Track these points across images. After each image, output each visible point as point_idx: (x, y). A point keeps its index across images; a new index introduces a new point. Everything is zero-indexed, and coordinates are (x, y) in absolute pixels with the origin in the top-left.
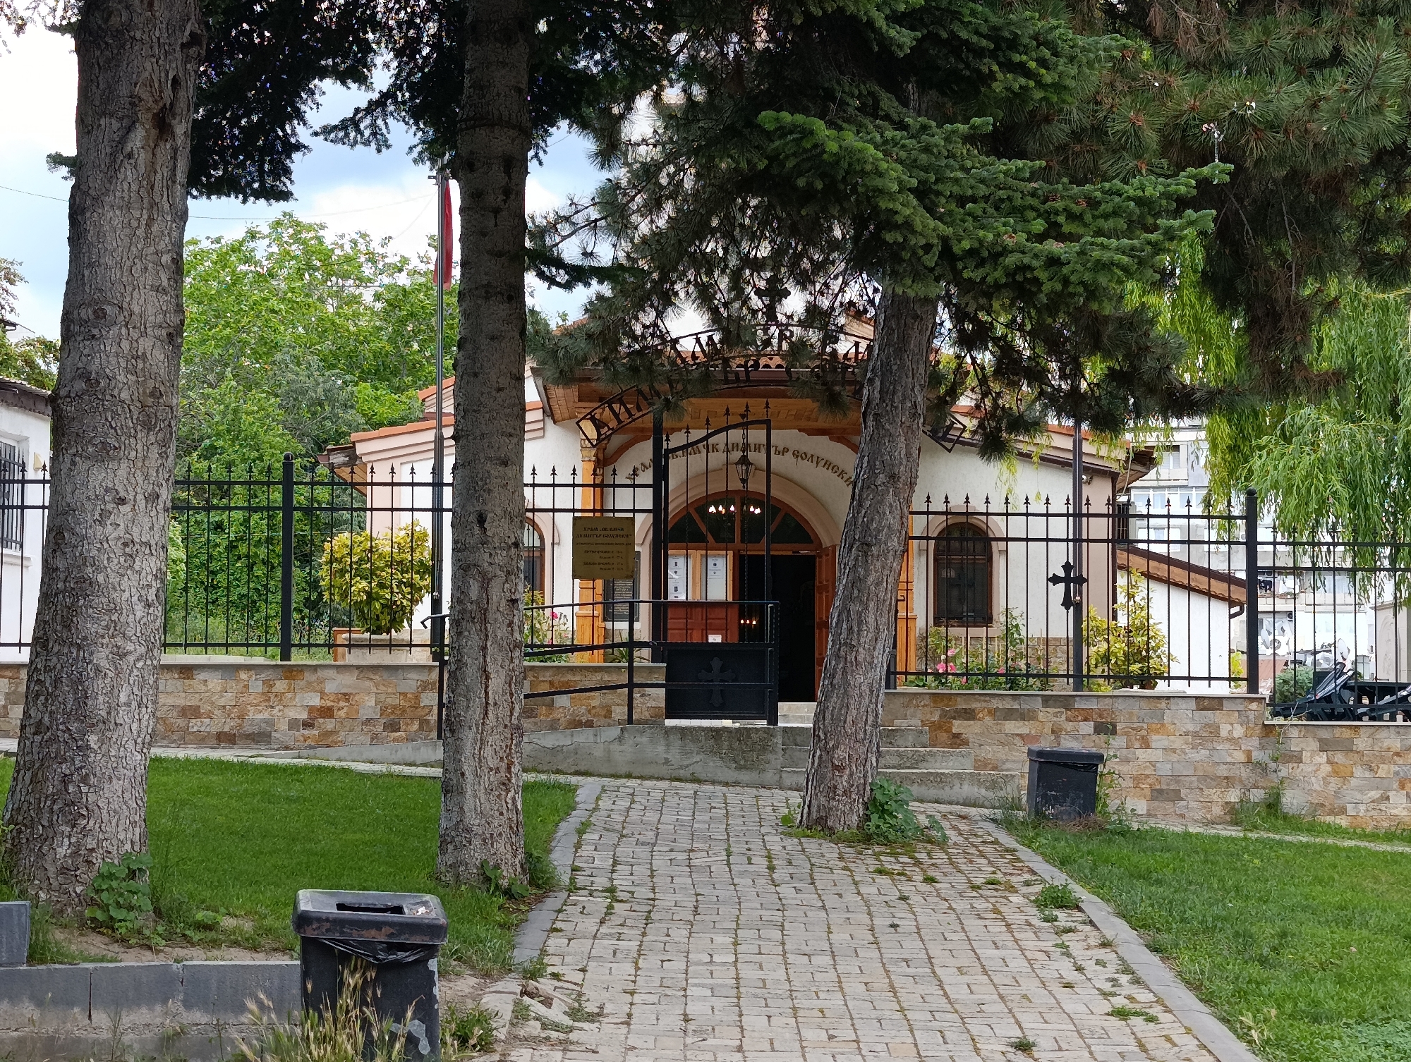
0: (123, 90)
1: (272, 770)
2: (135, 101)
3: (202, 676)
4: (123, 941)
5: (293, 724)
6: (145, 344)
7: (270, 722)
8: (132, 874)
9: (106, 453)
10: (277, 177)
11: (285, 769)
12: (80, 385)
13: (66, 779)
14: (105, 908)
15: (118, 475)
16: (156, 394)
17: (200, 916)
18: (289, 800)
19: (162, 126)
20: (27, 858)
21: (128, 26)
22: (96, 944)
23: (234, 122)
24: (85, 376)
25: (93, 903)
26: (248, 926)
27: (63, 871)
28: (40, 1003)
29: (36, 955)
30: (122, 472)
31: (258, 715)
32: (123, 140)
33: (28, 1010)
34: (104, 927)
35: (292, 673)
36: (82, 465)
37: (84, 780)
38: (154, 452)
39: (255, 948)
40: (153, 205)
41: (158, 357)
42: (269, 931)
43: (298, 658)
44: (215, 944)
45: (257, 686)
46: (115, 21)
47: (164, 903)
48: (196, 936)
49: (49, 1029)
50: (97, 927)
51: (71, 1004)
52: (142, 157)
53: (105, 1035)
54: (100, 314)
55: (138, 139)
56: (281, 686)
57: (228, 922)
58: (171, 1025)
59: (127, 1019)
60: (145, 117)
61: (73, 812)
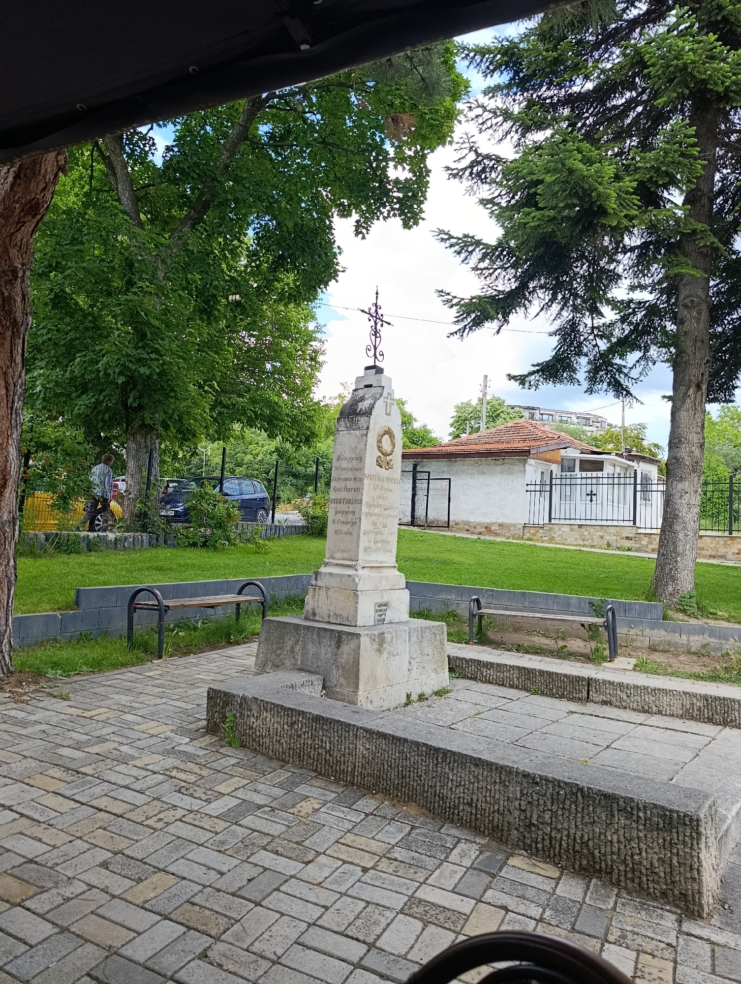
0: (687, 378)
1: (728, 567)
2: (690, 381)
3: (705, 538)
4: (689, 615)
5: (733, 554)
6: (693, 449)
7: (726, 552)
8: (691, 597)
9: (681, 479)
10: (730, 396)
11: (732, 567)
12: (674, 461)
13: (671, 569)
14: (683, 606)
15: (685, 485)
16: (697, 462)
17: (712, 610)
18: (734, 577)
19: (698, 387)
20: (660, 591)
21: (689, 360)
22: (681, 616)
23: (717, 382)
24: (676, 458)
25: (679, 604)
26: (726, 615)
27: (671, 594)
28: (666, 631)
29: (665, 618)
30: (687, 484)
31: (722, 551)
32: (686, 393)
33: (663, 632)
34: (684, 611)
35: (733, 538)
36: (675, 483)
37: (676, 570)
38: (696, 478)
39: (729, 622)
40: (696, 409)
41: (697, 452)
42: (733, 617)
43: (735, 534)
44: (716, 619)
45: (722, 542)
46: (684, 359)
47: (701, 606)
48: (711, 616)
49: (668, 638)
50: (681, 611)
51: (675, 632)
52: (693, 396)
53: (685, 642)
54: (680, 441)
55: (691, 391)
56: (729, 542)
57: (719, 613)
58: (705, 642)
59: (691, 639)
60: (694, 385)
61: (674, 579)
